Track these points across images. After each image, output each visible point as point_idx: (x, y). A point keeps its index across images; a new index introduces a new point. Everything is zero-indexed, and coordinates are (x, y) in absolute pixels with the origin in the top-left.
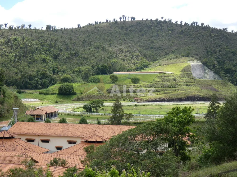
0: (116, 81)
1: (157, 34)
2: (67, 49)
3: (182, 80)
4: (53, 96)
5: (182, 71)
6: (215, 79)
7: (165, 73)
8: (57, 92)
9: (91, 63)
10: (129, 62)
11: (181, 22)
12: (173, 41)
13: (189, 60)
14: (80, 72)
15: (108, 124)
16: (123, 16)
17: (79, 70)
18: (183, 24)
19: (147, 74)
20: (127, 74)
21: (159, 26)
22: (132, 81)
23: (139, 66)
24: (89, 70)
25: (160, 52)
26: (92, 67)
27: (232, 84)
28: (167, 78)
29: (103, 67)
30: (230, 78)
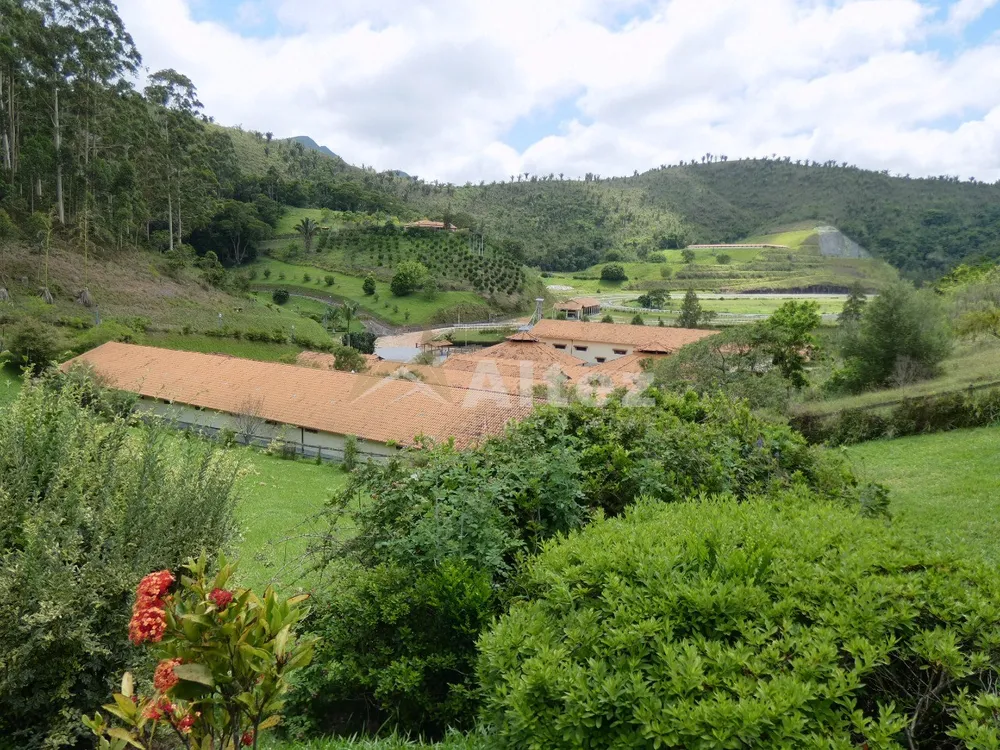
0: (691, 259)
1: (764, 181)
2: (616, 211)
3: (803, 257)
4: (593, 282)
5: (803, 244)
6: (860, 256)
7: (773, 247)
8: (600, 276)
9: (653, 231)
10: (714, 228)
11: (807, 161)
12: (791, 194)
13: (817, 226)
14: (635, 245)
15: (675, 326)
16: (708, 155)
17: (634, 243)
18: (810, 164)
19: (742, 248)
20: (708, 248)
21: (768, 169)
22: (718, 260)
23: (730, 235)
24: (649, 242)
26: (654, 237)
27: (889, 266)
28: (776, 255)
29: (672, 237)
30: (888, 254)
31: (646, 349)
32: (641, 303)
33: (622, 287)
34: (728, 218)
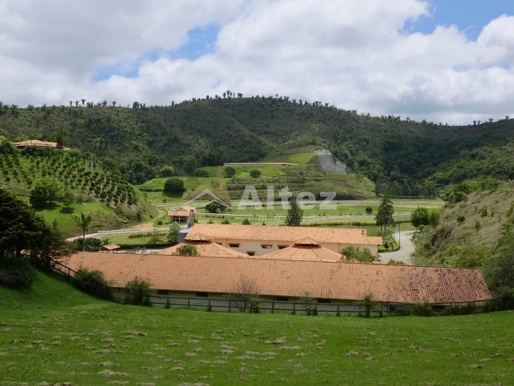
0: (233, 174)
1: (272, 115)
2: (163, 134)
3: (310, 173)
4: (158, 193)
5: (309, 163)
6: (348, 173)
7: (290, 165)
8: (163, 188)
9: (194, 152)
10: (240, 150)
11: (301, 101)
12: (293, 125)
13: (317, 149)
14: (182, 162)
16: (228, 92)
17: (181, 161)
18: (303, 103)
19: (267, 165)
20: (241, 165)
21: (274, 105)
22: (252, 175)
23: (253, 155)
24: (193, 161)
25: (277, 138)
26: (196, 156)
27: (368, 180)
28: (292, 171)
29: (211, 156)
30: (366, 172)
31: (303, 243)
32: (208, 210)
33: (183, 197)
34: (250, 143)
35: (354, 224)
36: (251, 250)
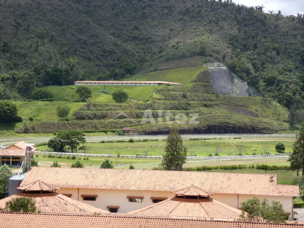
0: (87, 97)
1: (144, 13)
3: (197, 96)
5: (195, 81)
6: (250, 95)
7: (168, 85)
9: (33, 65)
10: (98, 63)
12: (173, 28)
13: (206, 62)
14: (14, 80)
17: (13, 78)
19: (136, 85)
20: (100, 84)
22: (115, 98)
23: (117, 70)
24: (31, 78)
25: (151, 46)
26: (35, 71)
27: (278, 105)
28: (172, 93)
29: (56, 71)
30: (276, 93)
31: (187, 194)
32: (52, 147)
33: (16, 129)
34: (111, 53)
35: (259, 168)
36: (113, 204)
